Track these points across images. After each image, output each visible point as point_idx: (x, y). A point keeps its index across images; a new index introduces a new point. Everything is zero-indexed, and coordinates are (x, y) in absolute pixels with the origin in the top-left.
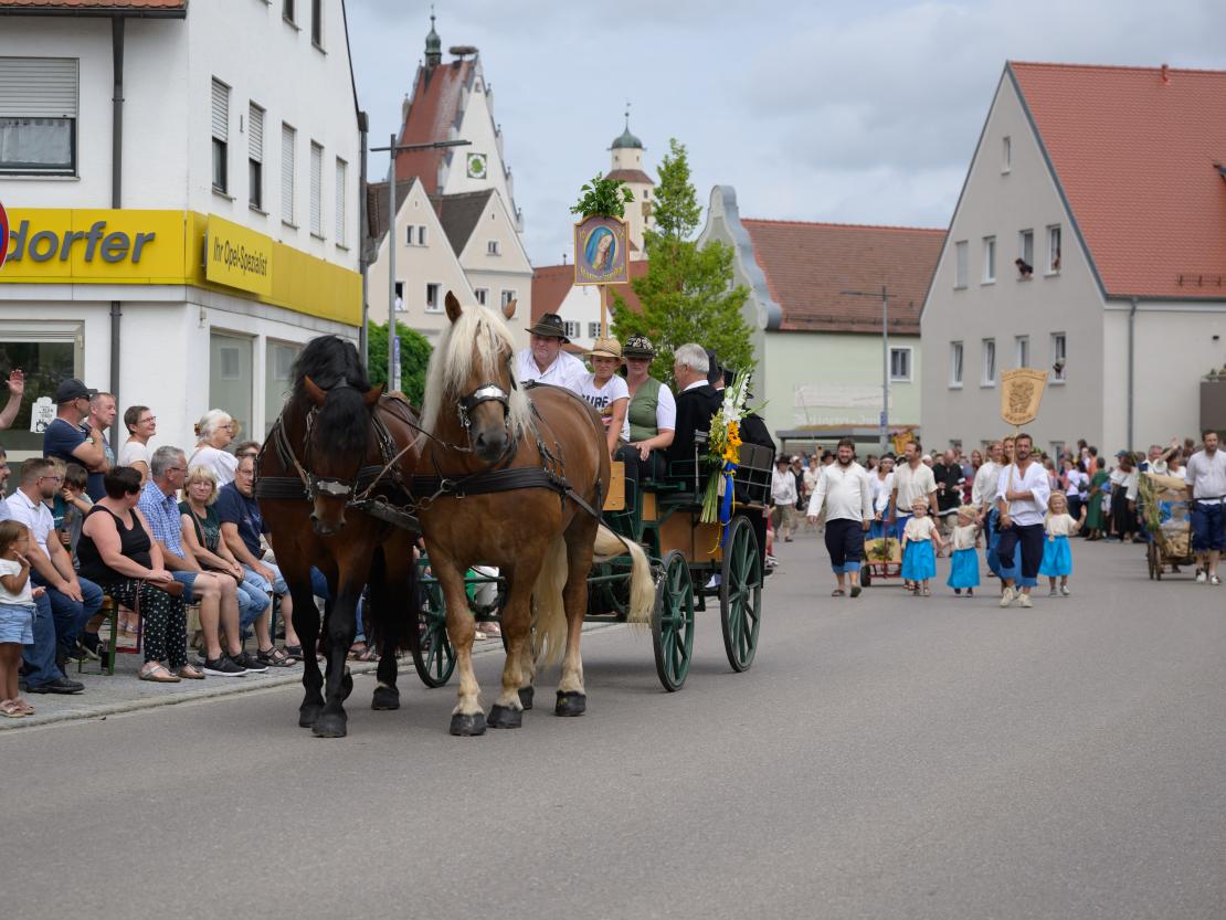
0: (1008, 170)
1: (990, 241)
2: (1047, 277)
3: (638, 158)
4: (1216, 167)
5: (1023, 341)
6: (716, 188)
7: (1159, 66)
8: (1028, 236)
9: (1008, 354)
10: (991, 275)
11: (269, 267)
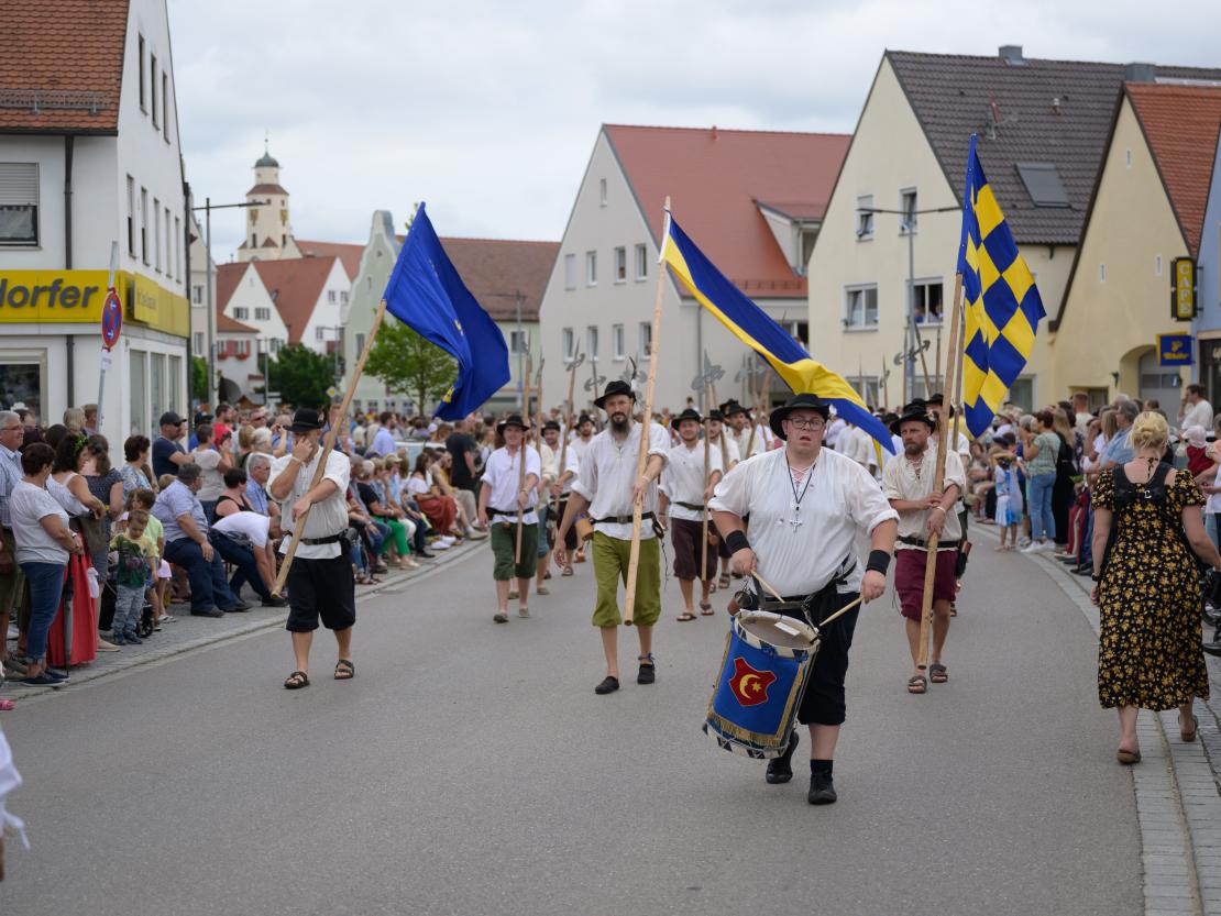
0: (605, 202)
1: (592, 255)
2: (637, 282)
3: (276, 175)
4: (754, 201)
5: (619, 329)
6: (376, 212)
7: (709, 126)
8: (622, 252)
9: (607, 338)
10: (594, 279)
11: (157, 304)
